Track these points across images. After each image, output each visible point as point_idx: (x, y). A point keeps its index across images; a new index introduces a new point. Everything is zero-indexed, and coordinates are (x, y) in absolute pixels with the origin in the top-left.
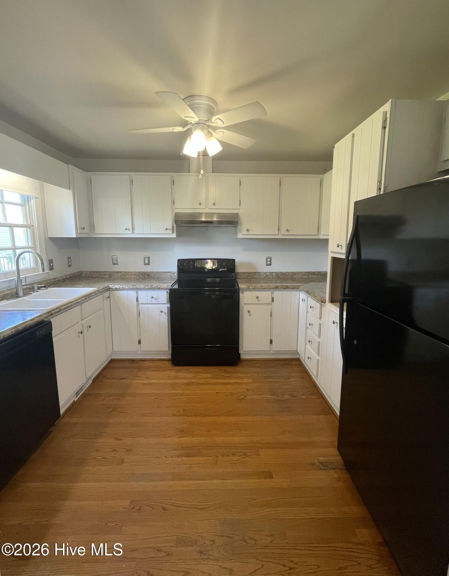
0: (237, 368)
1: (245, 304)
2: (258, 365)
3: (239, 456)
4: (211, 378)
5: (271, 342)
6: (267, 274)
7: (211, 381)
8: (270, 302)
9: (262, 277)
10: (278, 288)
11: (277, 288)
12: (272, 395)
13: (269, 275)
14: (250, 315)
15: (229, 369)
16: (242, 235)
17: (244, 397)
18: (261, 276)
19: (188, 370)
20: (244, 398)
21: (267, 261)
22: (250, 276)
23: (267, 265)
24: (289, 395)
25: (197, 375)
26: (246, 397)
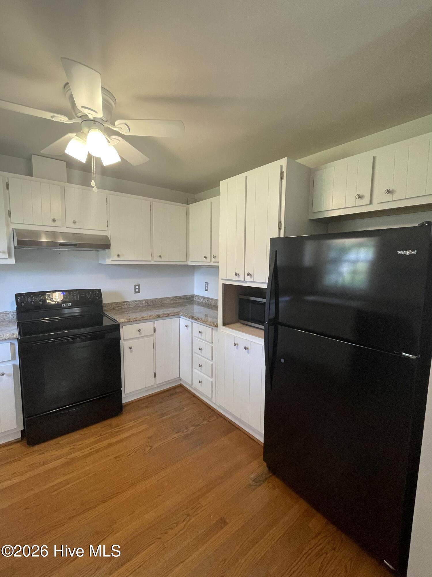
2: (144, 405)
3: (183, 521)
5: (155, 375)
6: (137, 302)
8: (153, 334)
9: (131, 306)
10: (160, 317)
12: (177, 432)
13: (139, 303)
15: (114, 421)
16: (112, 261)
17: (150, 448)
18: (129, 305)
20: (150, 449)
21: (135, 289)
22: (117, 307)
23: (136, 292)
24: (192, 426)
26: (151, 447)
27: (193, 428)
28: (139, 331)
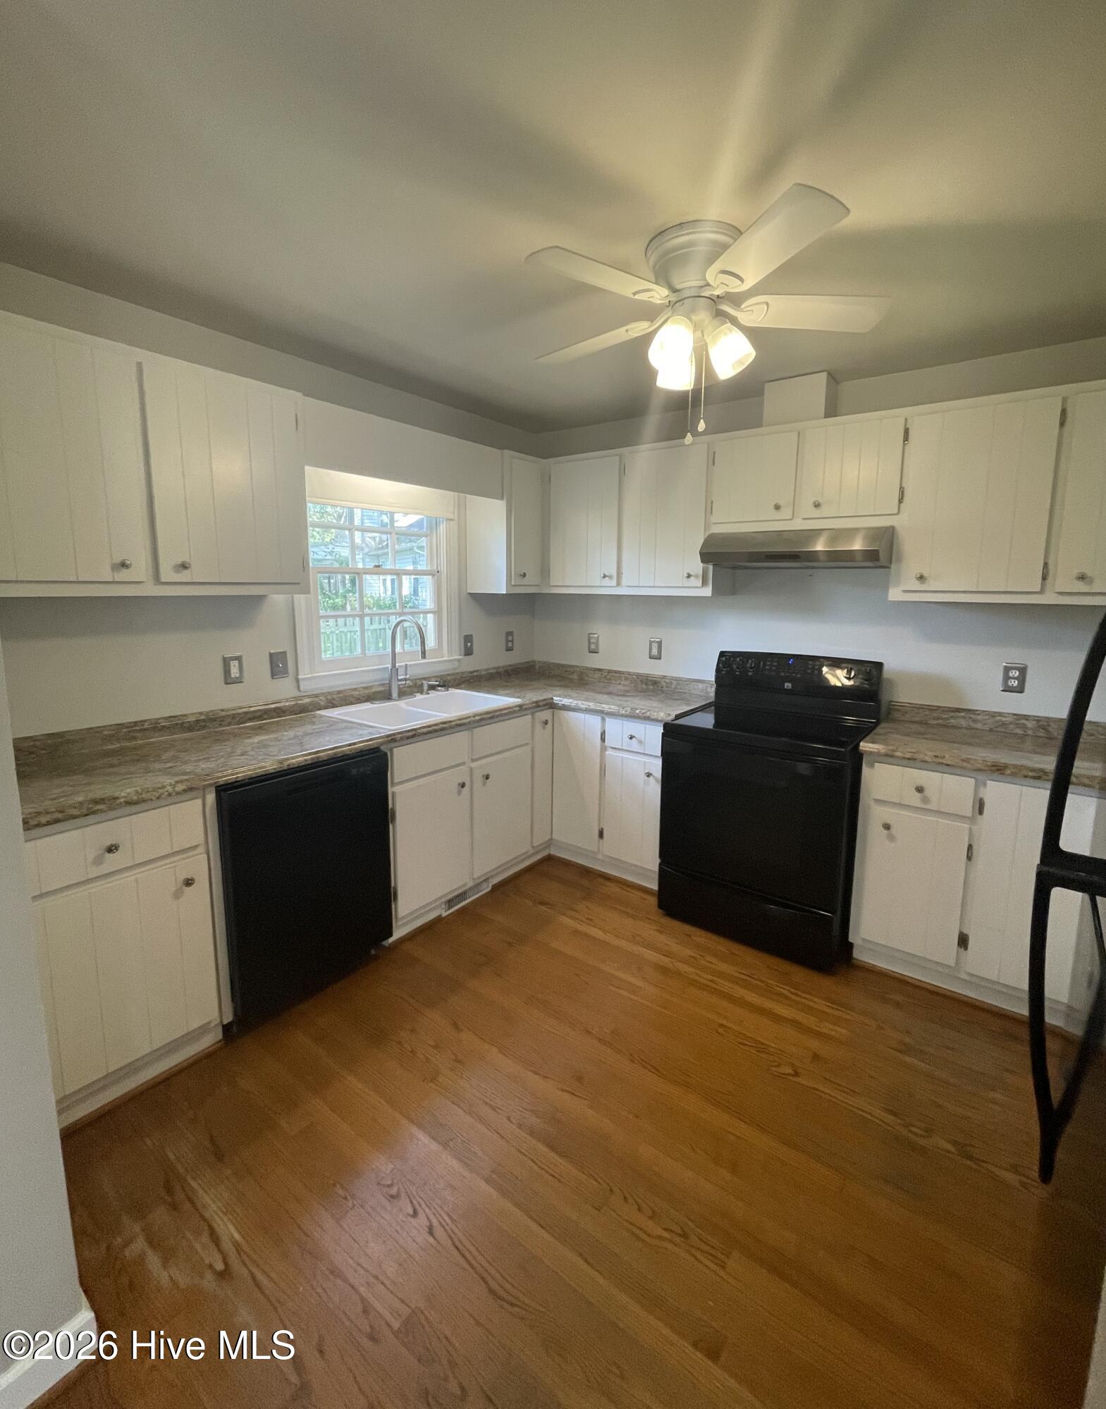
0: (826, 983)
1: (877, 801)
2: (899, 998)
4: (736, 981)
5: (963, 942)
6: (1004, 719)
7: (726, 986)
8: (969, 814)
9: (979, 726)
10: (1003, 774)
11: (998, 770)
12: (891, 1111)
13: (1011, 723)
14: (891, 838)
15: (800, 974)
16: (905, 591)
17: (791, 1071)
18: (975, 721)
19: (690, 936)
20: (789, 1074)
21: (1007, 678)
22: (935, 718)
23: (1008, 689)
24: (954, 1143)
25: (702, 956)
26: (796, 1074)
27: (950, 1147)
28: (920, 790)
